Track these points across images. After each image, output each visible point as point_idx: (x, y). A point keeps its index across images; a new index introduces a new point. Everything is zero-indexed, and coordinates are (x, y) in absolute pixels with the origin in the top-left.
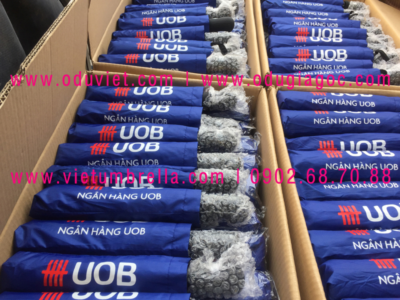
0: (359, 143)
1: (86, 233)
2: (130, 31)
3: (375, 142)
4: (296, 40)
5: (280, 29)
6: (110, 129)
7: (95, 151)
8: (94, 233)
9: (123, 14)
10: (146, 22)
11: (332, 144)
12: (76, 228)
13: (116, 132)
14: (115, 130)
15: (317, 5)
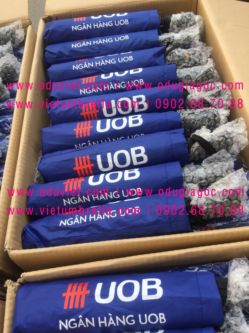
5: (57, 112)
15: (120, 38)
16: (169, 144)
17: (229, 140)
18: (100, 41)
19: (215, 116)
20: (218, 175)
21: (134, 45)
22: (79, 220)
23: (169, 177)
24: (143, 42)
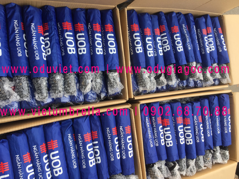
0: (98, 150)
1: (16, 32)
2: (165, 21)
3: (99, 158)
4: (177, 117)
6: (81, 28)
7: (64, 24)
8: (16, 36)
9: (181, 13)
10: (174, 29)
11: (96, 138)
12: (18, 27)
13: (80, 31)
14: (81, 31)
15: (218, 129)
16: (173, 155)
17: (174, 176)
18: (218, 121)
19: (183, 170)
20: (163, 172)
21: (215, 136)
22: (148, 124)
23: (162, 156)
24: (216, 140)
